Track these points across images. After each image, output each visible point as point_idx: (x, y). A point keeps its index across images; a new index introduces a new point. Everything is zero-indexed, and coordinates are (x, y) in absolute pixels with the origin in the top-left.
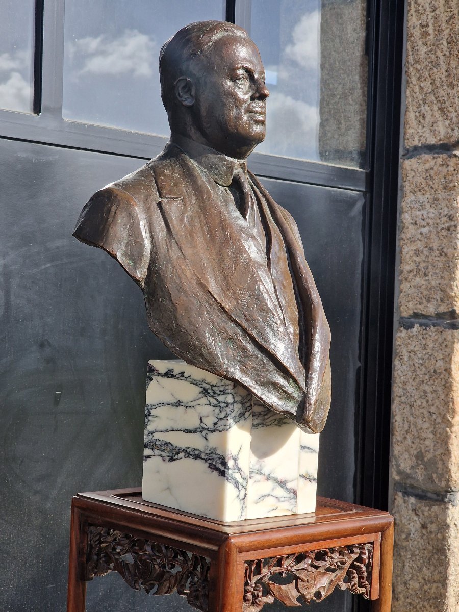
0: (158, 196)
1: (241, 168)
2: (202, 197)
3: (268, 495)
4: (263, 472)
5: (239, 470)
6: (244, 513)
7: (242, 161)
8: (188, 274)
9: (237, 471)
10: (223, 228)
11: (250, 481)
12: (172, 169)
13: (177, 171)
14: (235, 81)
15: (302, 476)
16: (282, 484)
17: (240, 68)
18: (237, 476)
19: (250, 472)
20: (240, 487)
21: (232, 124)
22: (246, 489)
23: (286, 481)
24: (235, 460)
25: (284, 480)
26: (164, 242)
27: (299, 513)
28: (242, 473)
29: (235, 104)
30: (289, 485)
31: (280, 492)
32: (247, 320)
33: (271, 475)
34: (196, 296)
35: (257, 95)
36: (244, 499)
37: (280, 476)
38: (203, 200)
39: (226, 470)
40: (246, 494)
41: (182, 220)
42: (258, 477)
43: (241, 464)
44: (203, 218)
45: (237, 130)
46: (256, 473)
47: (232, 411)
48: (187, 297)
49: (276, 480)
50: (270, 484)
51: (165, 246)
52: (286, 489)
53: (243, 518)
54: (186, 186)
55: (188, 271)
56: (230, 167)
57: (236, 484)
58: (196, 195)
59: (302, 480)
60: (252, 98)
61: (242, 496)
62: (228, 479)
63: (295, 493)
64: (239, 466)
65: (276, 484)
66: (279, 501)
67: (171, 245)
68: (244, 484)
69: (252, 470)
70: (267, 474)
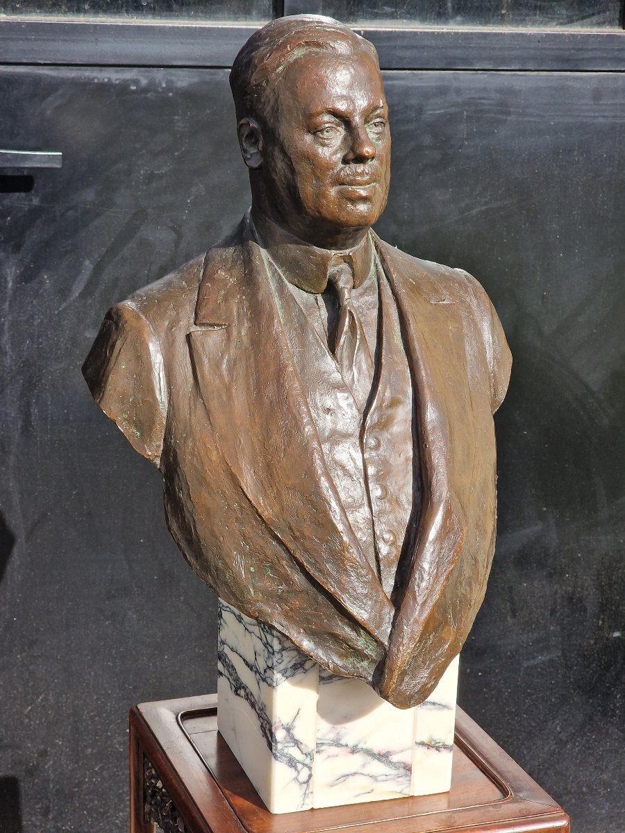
0: (192, 321)
1: (345, 262)
2: (259, 324)
3: (354, 774)
4: (343, 742)
5: (297, 743)
6: (307, 801)
7: (347, 252)
8: (214, 457)
9: (292, 744)
10: (278, 381)
11: (317, 757)
12: (229, 270)
13: (235, 272)
14: (314, 134)
15: (422, 744)
16: (383, 757)
17: (321, 113)
18: (294, 752)
19: (317, 744)
20: (299, 766)
22: (310, 768)
23: (388, 752)
24: (288, 730)
25: (384, 752)
26: (187, 401)
27: (415, 795)
28: (302, 747)
29: (314, 173)
30: (394, 759)
31: (377, 768)
32: (295, 538)
33: (360, 746)
34: (224, 493)
35: (351, 156)
36: (308, 781)
37: (377, 747)
38: (259, 328)
39: (273, 744)
40: (310, 776)
41: (217, 365)
42: (334, 750)
43: (298, 734)
44: (252, 360)
45: (319, 212)
46: (330, 745)
47: (279, 661)
48: (210, 493)
49: (369, 753)
50: (358, 759)
52: (390, 763)
53: (307, 808)
54: (241, 302)
55: (215, 453)
56: (323, 264)
57: (292, 763)
58: (250, 320)
59: (423, 749)
60: (345, 161)
61: (303, 778)
62: (276, 757)
63: (408, 768)
64: (297, 737)
65: (369, 758)
66: (376, 781)
67: (196, 408)
68: (307, 761)
69: (322, 742)
70: (351, 744)
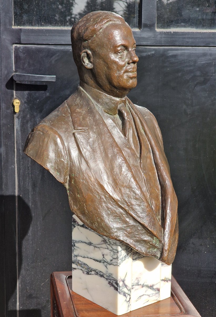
0: (73, 128)
1: (123, 102)
3: (143, 295)
4: (140, 283)
5: (126, 286)
6: (129, 308)
7: (123, 99)
8: (92, 179)
9: (125, 287)
11: (132, 290)
12: (81, 108)
13: (84, 109)
14: (116, 54)
15: (163, 280)
16: (151, 287)
18: (125, 290)
19: (132, 285)
20: (127, 295)
21: (116, 80)
22: (130, 295)
23: (153, 285)
24: (123, 281)
25: (152, 285)
26: (77, 159)
27: (161, 300)
28: (127, 287)
30: (155, 287)
31: (150, 292)
32: (128, 205)
33: (144, 284)
34: (98, 192)
35: (131, 61)
36: (129, 301)
37: (150, 284)
38: (100, 129)
39: (118, 288)
40: (130, 298)
42: (137, 287)
44: (100, 141)
46: (136, 285)
47: (121, 255)
48: (92, 193)
49: (148, 286)
50: (145, 288)
51: (78, 162)
52: (153, 289)
53: (129, 311)
54: (90, 120)
55: (92, 178)
56: (116, 104)
57: (125, 294)
58: (96, 126)
59: (163, 282)
60: (129, 63)
61: (128, 299)
62: (120, 293)
63: (159, 290)
64: (126, 284)
65: (147, 288)
66: (150, 296)
67: (81, 161)
68: (129, 293)
69: (133, 284)
70: (142, 284)
